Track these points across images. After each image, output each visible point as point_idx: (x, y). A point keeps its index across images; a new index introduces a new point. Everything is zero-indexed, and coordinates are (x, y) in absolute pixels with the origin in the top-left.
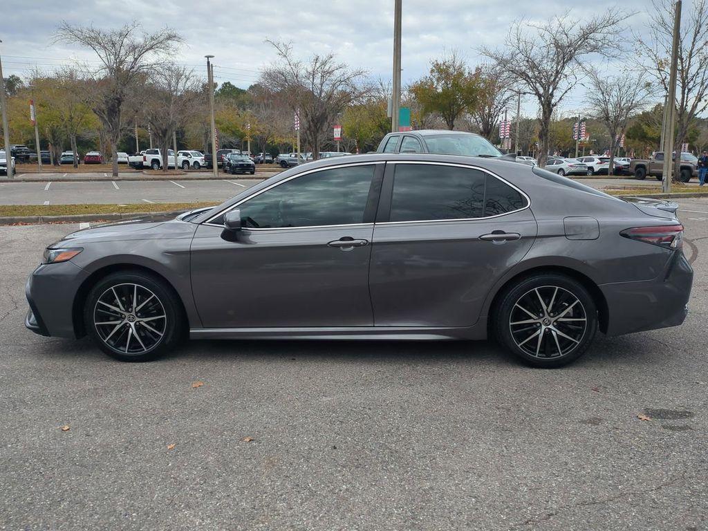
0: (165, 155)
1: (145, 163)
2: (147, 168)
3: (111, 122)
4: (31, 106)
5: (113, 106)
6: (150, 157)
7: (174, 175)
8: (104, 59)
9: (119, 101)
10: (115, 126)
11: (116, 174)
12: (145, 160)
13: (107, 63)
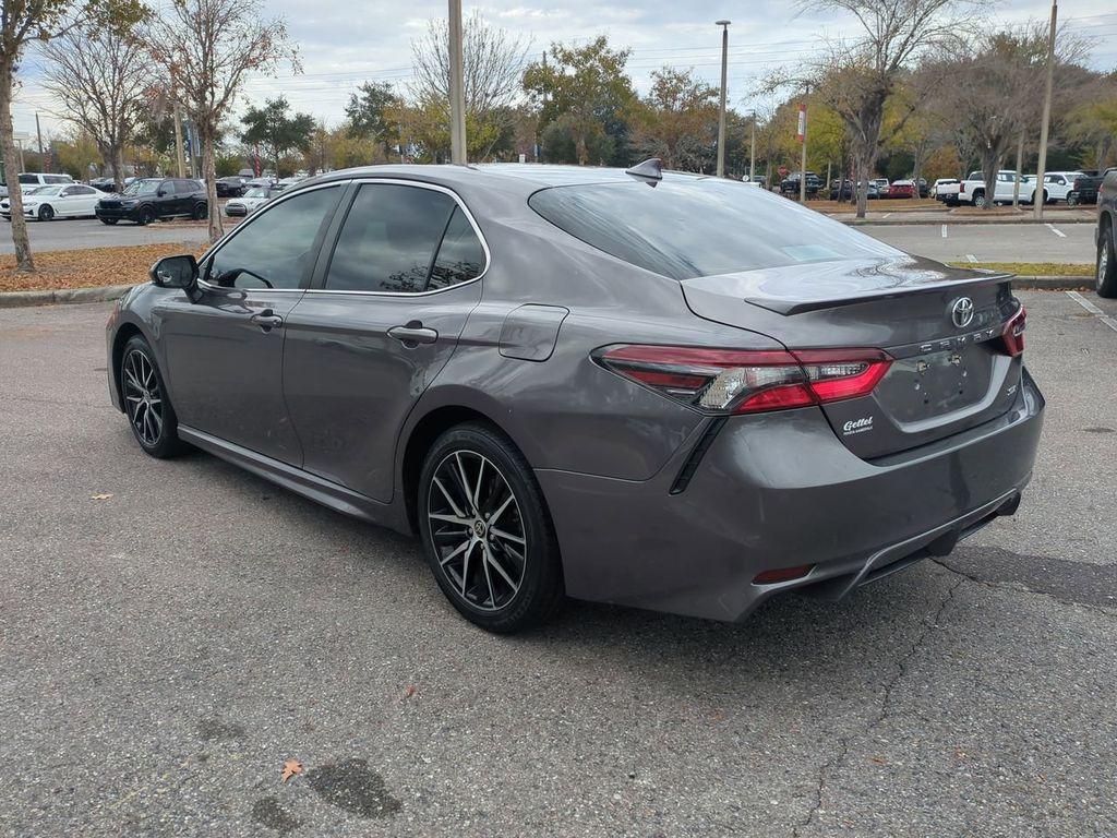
0: (991, 180)
1: (961, 196)
2: (965, 203)
3: (866, 129)
4: (801, 113)
5: (873, 103)
6: (972, 185)
7: (997, 215)
8: (871, 29)
9: (882, 95)
10: (871, 136)
11: (861, 215)
12: (962, 190)
13: (875, 34)
